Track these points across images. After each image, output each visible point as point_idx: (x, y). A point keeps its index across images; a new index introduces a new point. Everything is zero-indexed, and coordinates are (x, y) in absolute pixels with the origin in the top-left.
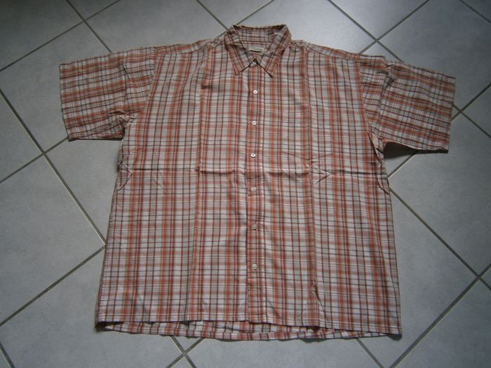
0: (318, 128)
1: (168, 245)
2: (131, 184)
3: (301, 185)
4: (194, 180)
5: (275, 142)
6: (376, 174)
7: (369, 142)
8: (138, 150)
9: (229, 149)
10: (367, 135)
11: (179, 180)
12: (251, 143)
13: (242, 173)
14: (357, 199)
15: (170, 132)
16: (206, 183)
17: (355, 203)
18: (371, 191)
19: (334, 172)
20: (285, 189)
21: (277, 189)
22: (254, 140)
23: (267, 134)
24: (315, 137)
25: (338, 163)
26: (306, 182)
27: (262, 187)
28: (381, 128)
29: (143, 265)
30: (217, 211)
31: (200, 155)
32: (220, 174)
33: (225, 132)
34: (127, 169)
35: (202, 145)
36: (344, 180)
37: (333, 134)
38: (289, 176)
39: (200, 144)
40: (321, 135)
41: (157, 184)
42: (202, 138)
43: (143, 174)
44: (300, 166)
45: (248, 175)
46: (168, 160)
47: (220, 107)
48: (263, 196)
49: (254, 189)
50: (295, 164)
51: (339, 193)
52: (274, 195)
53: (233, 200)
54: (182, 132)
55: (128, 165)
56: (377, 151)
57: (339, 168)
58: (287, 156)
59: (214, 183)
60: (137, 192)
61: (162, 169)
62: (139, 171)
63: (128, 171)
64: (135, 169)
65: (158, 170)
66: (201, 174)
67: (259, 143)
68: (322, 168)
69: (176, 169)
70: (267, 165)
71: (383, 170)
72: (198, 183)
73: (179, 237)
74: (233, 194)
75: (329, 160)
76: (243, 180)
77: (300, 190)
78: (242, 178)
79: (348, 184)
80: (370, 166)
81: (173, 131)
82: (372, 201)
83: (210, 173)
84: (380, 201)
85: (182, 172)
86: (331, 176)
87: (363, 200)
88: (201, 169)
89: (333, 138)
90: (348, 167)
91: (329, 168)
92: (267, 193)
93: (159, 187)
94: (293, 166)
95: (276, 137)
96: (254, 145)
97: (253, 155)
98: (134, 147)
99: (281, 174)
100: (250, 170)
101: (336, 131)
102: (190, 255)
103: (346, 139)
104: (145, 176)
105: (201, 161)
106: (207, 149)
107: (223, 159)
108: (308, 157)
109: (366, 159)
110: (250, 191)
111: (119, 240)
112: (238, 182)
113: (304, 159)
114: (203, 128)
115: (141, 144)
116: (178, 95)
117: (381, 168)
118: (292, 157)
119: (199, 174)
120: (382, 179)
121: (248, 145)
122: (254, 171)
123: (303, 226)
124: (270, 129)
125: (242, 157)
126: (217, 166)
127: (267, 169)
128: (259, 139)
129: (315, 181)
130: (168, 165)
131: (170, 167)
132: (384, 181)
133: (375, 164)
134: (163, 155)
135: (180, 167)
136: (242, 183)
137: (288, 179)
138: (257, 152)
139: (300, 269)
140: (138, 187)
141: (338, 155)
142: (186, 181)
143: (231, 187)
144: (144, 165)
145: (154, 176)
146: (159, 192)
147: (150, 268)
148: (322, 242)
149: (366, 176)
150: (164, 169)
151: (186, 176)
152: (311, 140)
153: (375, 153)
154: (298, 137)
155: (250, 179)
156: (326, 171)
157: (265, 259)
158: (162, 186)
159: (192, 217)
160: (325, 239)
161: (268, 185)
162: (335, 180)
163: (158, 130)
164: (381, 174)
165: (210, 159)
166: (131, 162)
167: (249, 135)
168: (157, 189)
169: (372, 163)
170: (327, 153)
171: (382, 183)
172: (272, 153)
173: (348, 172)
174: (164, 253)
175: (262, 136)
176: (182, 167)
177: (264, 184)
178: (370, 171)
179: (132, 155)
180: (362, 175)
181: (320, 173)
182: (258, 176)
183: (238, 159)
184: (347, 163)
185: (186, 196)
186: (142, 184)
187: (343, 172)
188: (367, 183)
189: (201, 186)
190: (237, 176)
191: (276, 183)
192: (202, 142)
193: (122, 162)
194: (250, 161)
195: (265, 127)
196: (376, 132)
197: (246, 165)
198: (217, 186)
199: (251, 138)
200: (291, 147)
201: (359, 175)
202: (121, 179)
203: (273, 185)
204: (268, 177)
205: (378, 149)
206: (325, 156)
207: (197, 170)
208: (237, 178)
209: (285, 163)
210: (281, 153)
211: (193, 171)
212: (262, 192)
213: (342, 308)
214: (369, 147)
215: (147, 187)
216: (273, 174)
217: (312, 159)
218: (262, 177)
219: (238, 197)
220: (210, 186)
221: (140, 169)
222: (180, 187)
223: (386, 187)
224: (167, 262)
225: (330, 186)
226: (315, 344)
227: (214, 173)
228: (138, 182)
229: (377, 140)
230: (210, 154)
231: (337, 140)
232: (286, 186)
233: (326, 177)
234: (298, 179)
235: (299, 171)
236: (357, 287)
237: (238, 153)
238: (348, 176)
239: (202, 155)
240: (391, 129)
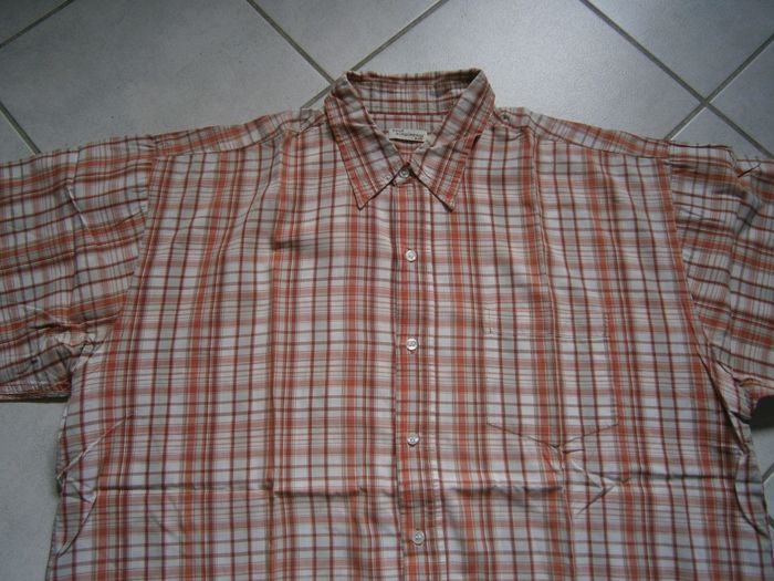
0: (576, 353)
2: (94, 533)
3: (540, 518)
4: (259, 514)
5: (469, 397)
6: (731, 478)
7: (709, 389)
8: (110, 433)
9: (350, 423)
10: (704, 367)
11: (221, 516)
12: (404, 402)
13: (385, 493)
14: (687, 553)
15: (194, 377)
16: (292, 521)
17: (681, 565)
18: (720, 525)
19: (623, 478)
20: (500, 532)
21: (477, 533)
22: (412, 395)
23: (446, 371)
24: (570, 381)
25: (632, 452)
26: (554, 513)
27: (440, 533)
28: (733, 346)
31: (272, 441)
32: (328, 496)
33: (336, 372)
34: (80, 494)
35: (278, 415)
36: (651, 499)
37: (614, 367)
38: (509, 496)
39: (272, 410)
40: (585, 372)
41: (163, 529)
42: (278, 392)
43: (125, 500)
44: (534, 464)
45: (402, 499)
46: (189, 457)
47: (322, 298)
48: (443, 559)
49: (418, 536)
50: (522, 458)
51: (639, 537)
52: (472, 554)
53: (366, 573)
54: (225, 374)
55: (81, 481)
56: (734, 421)
57: (634, 466)
58: (500, 436)
59: (313, 520)
60: (111, 554)
61: (173, 486)
62: (113, 493)
63: (83, 500)
64: (104, 488)
65: (163, 487)
66: (277, 500)
67: (426, 402)
68: (593, 466)
69: (211, 485)
70: (448, 464)
71: (752, 474)
72: (270, 524)
74: (365, 555)
75: (609, 444)
76: (390, 513)
77: (537, 533)
78: (386, 507)
79: (662, 508)
80: (713, 456)
81: (202, 371)
82: (723, 556)
83: (301, 494)
84: (745, 557)
85: (226, 492)
86: (616, 490)
87: (701, 555)
88: (277, 487)
89: (616, 378)
90: (657, 460)
91: (611, 467)
92: (453, 546)
93: (169, 539)
94: (515, 465)
95: (469, 382)
96: (412, 408)
97: (413, 438)
98: (97, 427)
99: (487, 492)
100: (406, 483)
101: (622, 358)
103: (647, 382)
104: (131, 508)
105: (277, 461)
106: (290, 423)
107: (335, 452)
108: (553, 436)
109: (702, 435)
110: (409, 541)
112: (374, 519)
113: (545, 443)
114: (279, 364)
115: (118, 414)
116: (212, 270)
117: (747, 467)
118: (512, 438)
119: (272, 499)
120: (748, 494)
121: (399, 408)
122: (416, 487)
124: (453, 361)
125: (384, 443)
126: (318, 472)
127: (451, 480)
128: (426, 389)
129: (577, 507)
130: (189, 472)
131: (197, 478)
132: (754, 500)
133: (728, 452)
134: (176, 445)
135: (222, 477)
136: (387, 521)
137: (505, 502)
138: (423, 428)
140: (112, 540)
141: (630, 427)
142: (240, 517)
143: (357, 535)
144: (127, 474)
145: (155, 508)
146: (169, 551)
149: (703, 483)
150: (181, 485)
151: (240, 504)
152: (559, 391)
153: (728, 423)
154: (527, 381)
155: (407, 508)
156: (602, 474)
158: (177, 534)
161: (454, 525)
162: (627, 499)
163: (163, 372)
164: (747, 481)
165: (300, 453)
166: (91, 472)
167: (398, 379)
168: (163, 545)
169: (719, 450)
170: (602, 423)
171: (750, 506)
172: (462, 429)
173: (659, 476)
175: (432, 381)
176: (226, 477)
177: (444, 521)
178: (715, 470)
179: (93, 452)
180: (695, 482)
181: (587, 484)
182: (428, 499)
183: (372, 451)
184: (655, 449)
185: (241, 560)
186: (124, 531)
187: (647, 475)
188: (709, 503)
189: (279, 531)
190: (374, 504)
191: (476, 517)
192: (278, 404)
193: (65, 475)
194: (405, 457)
195: (441, 353)
196: (724, 358)
197: (394, 466)
198: (322, 529)
199: (404, 388)
200: (508, 410)
201: (688, 482)
202: (65, 521)
203: (469, 525)
204: (455, 502)
205: (736, 415)
206: (598, 430)
207: (268, 485)
208: (374, 509)
209: (497, 457)
210: (484, 428)
211: (256, 488)
212: (441, 545)
214: (711, 404)
215: (136, 539)
216: (466, 493)
217: (565, 442)
218: (439, 503)
219: (378, 562)
220: (304, 529)
221: (118, 488)
222: (222, 535)
223: (759, 516)
225: (614, 518)
227: (311, 494)
228: (112, 524)
229: (731, 385)
230: (300, 437)
231: (625, 384)
232: (502, 524)
233: (603, 495)
234: (532, 502)
235: (535, 481)
237: (373, 433)
238: (659, 489)
239: (277, 445)
240: (760, 346)
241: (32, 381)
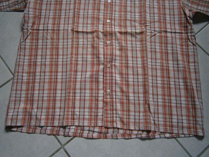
0: (150, 5)
1: (53, 77)
2: (30, 39)
3: (139, 40)
4: (70, 36)
5: (123, 13)
6: (187, 33)
7: (183, 13)
8: (35, 17)
9: (93, 18)
10: (182, 8)
11: (61, 37)
12: (107, 13)
13: (101, 32)
14: (175, 49)
15: (56, 7)
16: (78, 38)
17: (174, 51)
18: (184, 44)
19: (160, 32)
21: (123, 42)
22: (109, 12)
23: (117, 8)
24: (148, 10)
25: (163, 27)
26: (142, 38)
27: (114, 41)
28: (190, 5)
29: (37, 90)
30: (85, 56)
31: (74, 21)
32: (87, 33)
33: (91, 7)
34: (27, 29)
35: (76, 15)
36: (167, 37)
37: (159, 8)
38: (131, 34)
39: (75, 14)
40: (152, 9)
41: (47, 39)
42: (76, 10)
43: (38, 33)
44: (138, 28)
45: (105, 34)
46: (54, 24)
48: (114, 46)
49: (108, 42)
50: (135, 26)
51: (163, 45)
52: (122, 46)
53: (95, 49)
54: (64, 7)
55: (28, 26)
56: (188, 18)
57: (163, 30)
58: (130, 22)
59: (83, 38)
60: (34, 44)
61: (50, 30)
62: (35, 31)
63: (28, 30)
64: (33, 30)
65: (47, 30)
66: (75, 33)
67: (112, 14)
68: (153, 29)
69: (59, 30)
70: (118, 27)
71: (192, 31)
72: (73, 38)
73: (60, 72)
74: (95, 45)
75: (157, 25)
76: (102, 37)
77: (138, 43)
78: (101, 35)
79: (169, 39)
80: (183, 28)
81: (58, 6)
82: (185, 50)
83: (80, 32)
84: (190, 51)
85: (63, 32)
86: (158, 34)
87: (179, 49)
88: (75, 30)
89: (160, 11)
90: (169, 29)
91: (157, 29)
92: (117, 45)
93: (48, 41)
94: (133, 28)
95: (123, 10)
96: (109, 15)
97: (108, 21)
98: (32, 15)
99: (126, 33)
100: (106, 30)
101: (161, 7)
102: (67, 84)
103: (167, 12)
104: (39, 34)
105: (75, 24)
106: (79, 17)
107: (89, 24)
108: (143, 22)
109: (180, 24)
110: (106, 43)
111: (21, 74)
112: (98, 38)
113: (141, 24)
114: (77, 4)
115: (37, 14)
117: (191, 29)
118: (133, 23)
119: (73, 33)
120: (191, 36)
121: (105, 15)
122: (109, 30)
123: (140, 65)
124: (119, 6)
125: (101, 22)
126: (85, 28)
127: (117, 29)
128: (112, 11)
129: (148, 38)
130: (54, 27)
131: (56, 28)
132: (193, 37)
133: (187, 27)
134: (51, 21)
135: (61, 28)
136: (101, 38)
137: (130, 36)
138: (111, 19)
139: (138, 93)
140: (34, 41)
141: (162, 21)
142: (65, 37)
143: (94, 41)
144: (39, 27)
145: (45, 34)
146: (48, 44)
147: (41, 92)
148: (152, 76)
149: (180, 34)
150: (52, 30)
151: (66, 34)
152: (145, 12)
153: (187, 20)
154: (137, 10)
155: (106, 36)
156: (155, 31)
157: (115, 87)
158: (50, 40)
159: (69, 59)
160: (154, 74)
161: (118, 40)
162: (161, 36)
163: (48, 6)
164: (191, 33)
165: (81, 24)
166: (30, 25)
167: (106, 9)
168: (47, 42)
169: (184, 26)
170: (155, 20)
171: (192, 39)
172: (121, 20)
173: (169, 32)
174: (50, 82)
175: (114, 9)
176: (63, 28)
177: (115, 39)
178: (183, 32)
179: (31, 21)
180: (178, 34)
181: (151, 33)
182: (111, 34)
183: (98, 24)
184: (168, 26)
185: (65, 46)
186: (37, 39)
187: (166, 32)
188: (182, 39)
189: (75, 40)
190: (98, 34)
191: (123, 39)
192: (76, 13)
193: (24, 25)
194: (106, 25)
195: (116, 4)
196: (187, 6)
197: (103, 27)
198: (85, 40)
199: (107, 10)
200: (132, 16)
201: (176, 34)
202: (24, 35)
203: (121, 40)
204: (118, 34)
205: (189, 17)
206: (154, 22)
207: (73, 30)
208: (98, 35)
209: (129, 27)
210: (126, 20)
211: (70, 31)
212: (114, 44)
213: (166, 118)
214: (183, 16)
215: (40, 41)
216: (121, 33)
217: (146, 23)
218: (114, 35)
219: (99, 47)
220: (81, 40)
221: (36, 30)
222: (61, 41)
223: (194, 41)
224: (52, 88)
225: (157, 40)
226: (147, 141)
227: (83, 32)
228: (35, 38)
229: (188, 11)
230: (81, 21)
231: (162, 12)
232: (129, 41)
233: (155, 35)
234: (137, 36)
235: (138, 31)
236: (175, 105)
237: (99, 20)
238: (169, 35)
239: (75, 21)
240: (196, 5)
241: (17, 6)
